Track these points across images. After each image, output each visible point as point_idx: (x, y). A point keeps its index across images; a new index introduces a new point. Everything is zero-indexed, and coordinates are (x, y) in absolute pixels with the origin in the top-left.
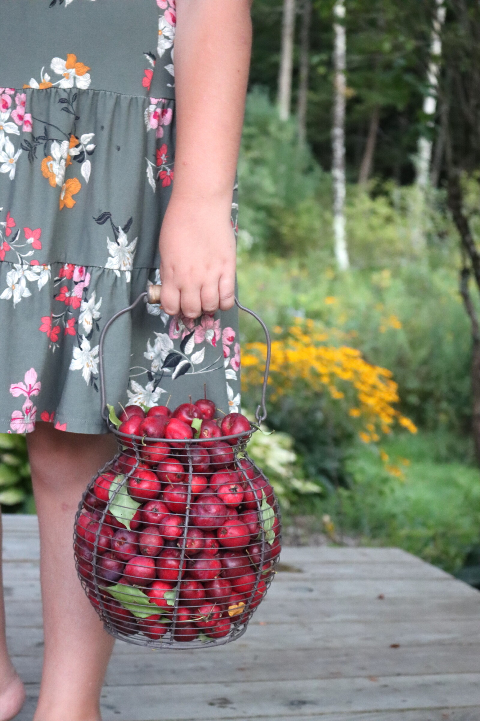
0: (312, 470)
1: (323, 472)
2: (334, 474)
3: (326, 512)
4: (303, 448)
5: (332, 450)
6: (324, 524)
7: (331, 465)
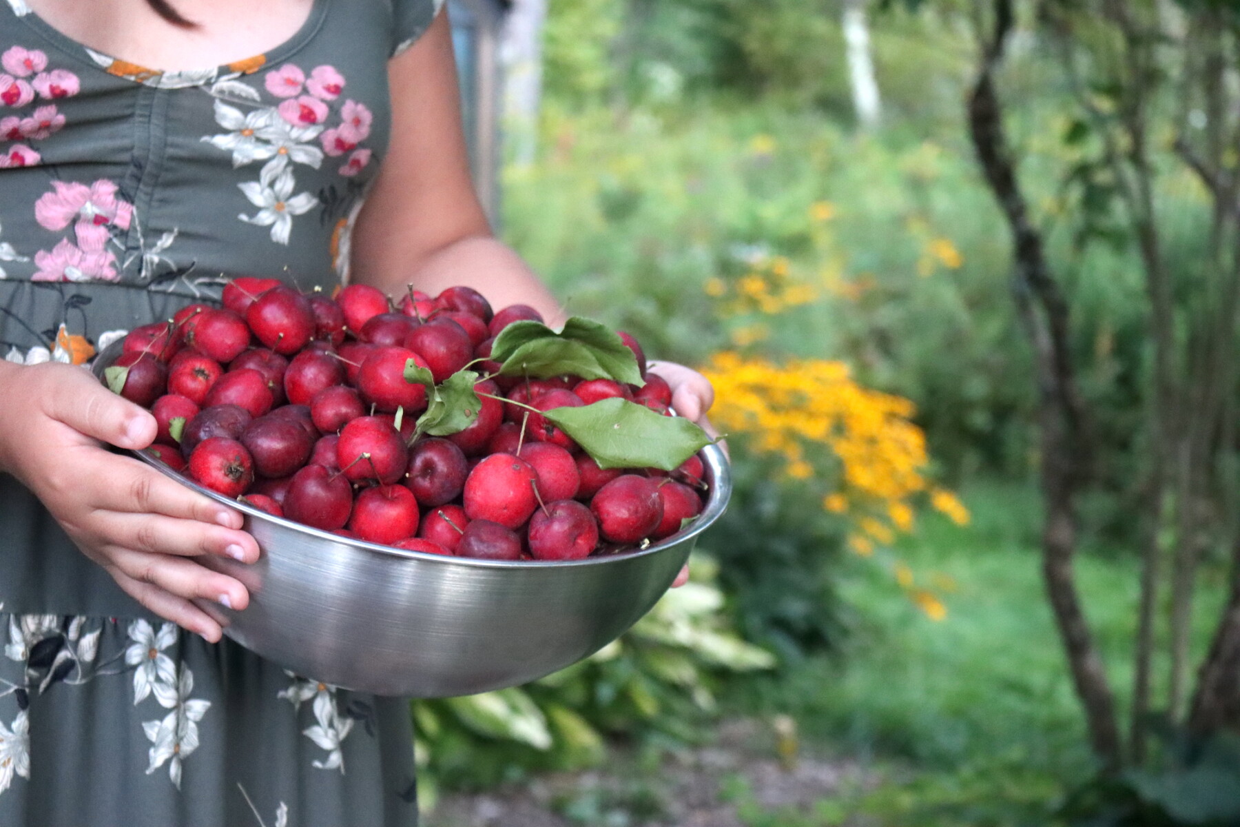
0: (754, 622)
1: (780, 624)
2: (802, 626)
3: (783, 708)
4: (737, 577)
5: (795, 575)
6: (777, 737)
7: (796, 608)
